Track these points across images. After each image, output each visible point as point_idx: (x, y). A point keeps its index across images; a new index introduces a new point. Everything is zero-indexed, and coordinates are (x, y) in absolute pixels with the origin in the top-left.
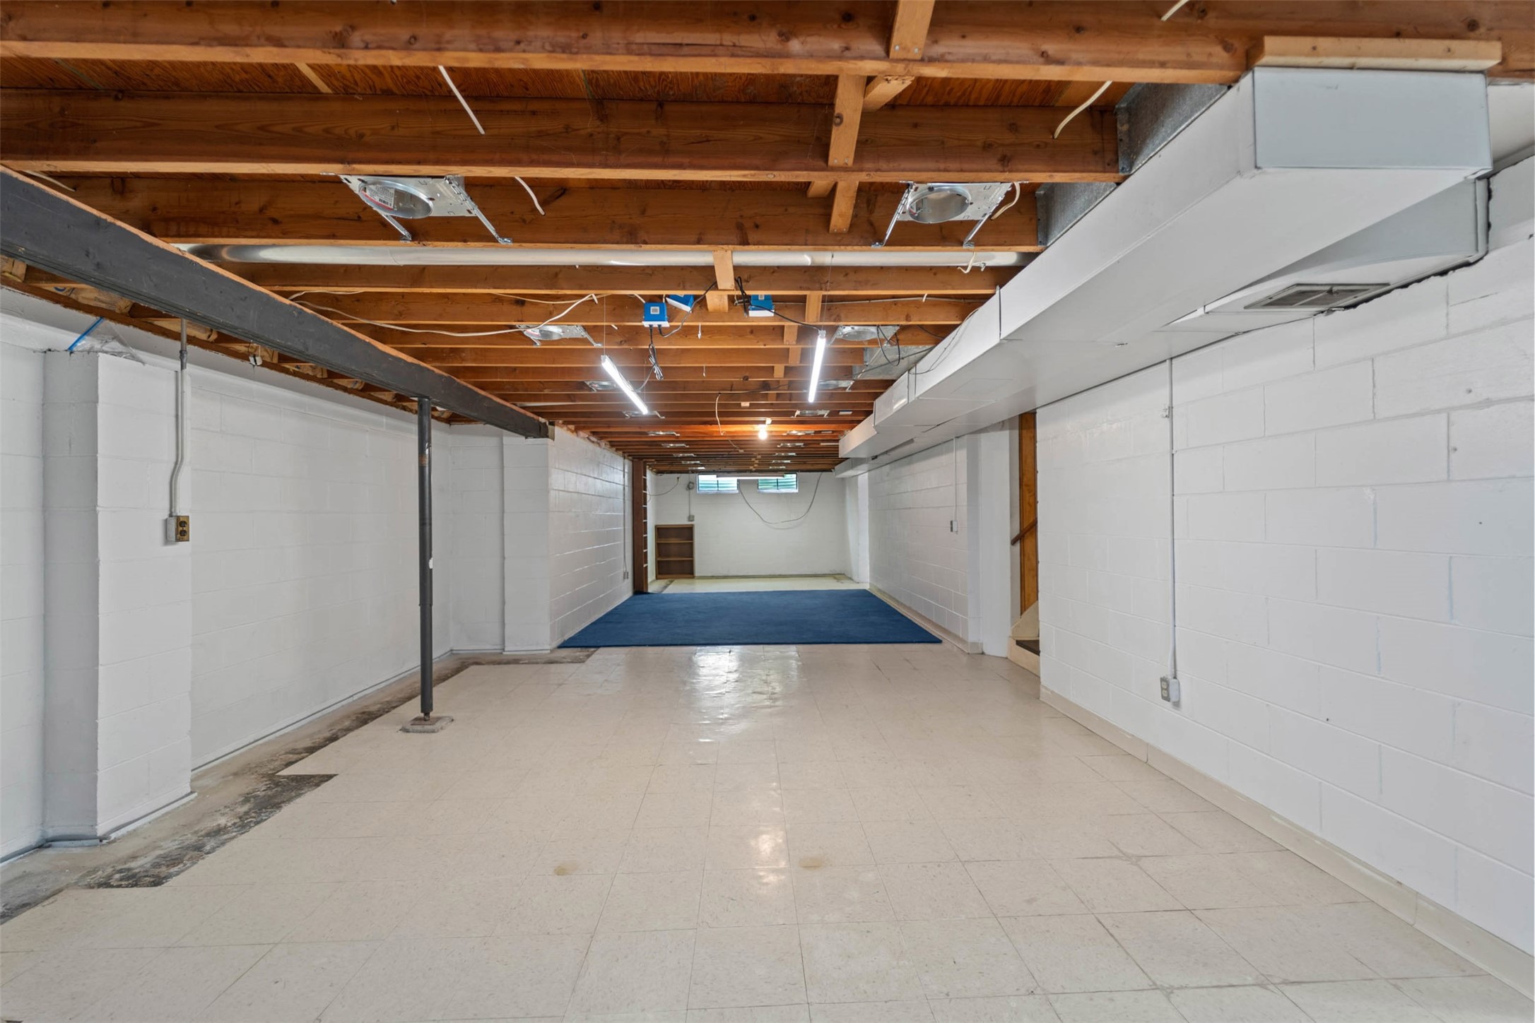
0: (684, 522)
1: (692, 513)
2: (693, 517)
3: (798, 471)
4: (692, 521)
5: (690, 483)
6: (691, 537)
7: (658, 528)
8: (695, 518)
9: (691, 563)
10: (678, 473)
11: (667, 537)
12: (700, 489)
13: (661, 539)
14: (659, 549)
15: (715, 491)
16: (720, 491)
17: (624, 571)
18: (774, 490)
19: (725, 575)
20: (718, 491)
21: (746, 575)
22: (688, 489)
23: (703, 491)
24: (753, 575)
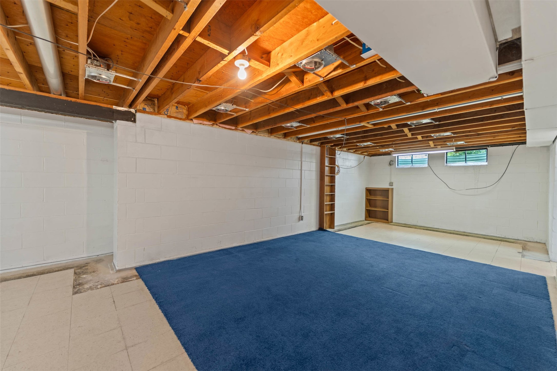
0: (385, 186)
1: (392, 181)
2: (392, 183)
3: (488, 146)
4: (392, 186)
5: (391, 161)
6: (388, 197)
7: (367, 190)
8: (394, 184)
9: (388, 214)
10: (383, 155)
11: (375, 195)
12: (399, 165)
13: (371, 196)
14: (369, 202)
15: (410, 166)
16: (413, 166)
17: (300, 215)
18: (463, 164)
19: (414, 225)
20: (412, 166)
21: (432, 227)
22: (389, 165)
23: (400, 166)
24: (439, 229)
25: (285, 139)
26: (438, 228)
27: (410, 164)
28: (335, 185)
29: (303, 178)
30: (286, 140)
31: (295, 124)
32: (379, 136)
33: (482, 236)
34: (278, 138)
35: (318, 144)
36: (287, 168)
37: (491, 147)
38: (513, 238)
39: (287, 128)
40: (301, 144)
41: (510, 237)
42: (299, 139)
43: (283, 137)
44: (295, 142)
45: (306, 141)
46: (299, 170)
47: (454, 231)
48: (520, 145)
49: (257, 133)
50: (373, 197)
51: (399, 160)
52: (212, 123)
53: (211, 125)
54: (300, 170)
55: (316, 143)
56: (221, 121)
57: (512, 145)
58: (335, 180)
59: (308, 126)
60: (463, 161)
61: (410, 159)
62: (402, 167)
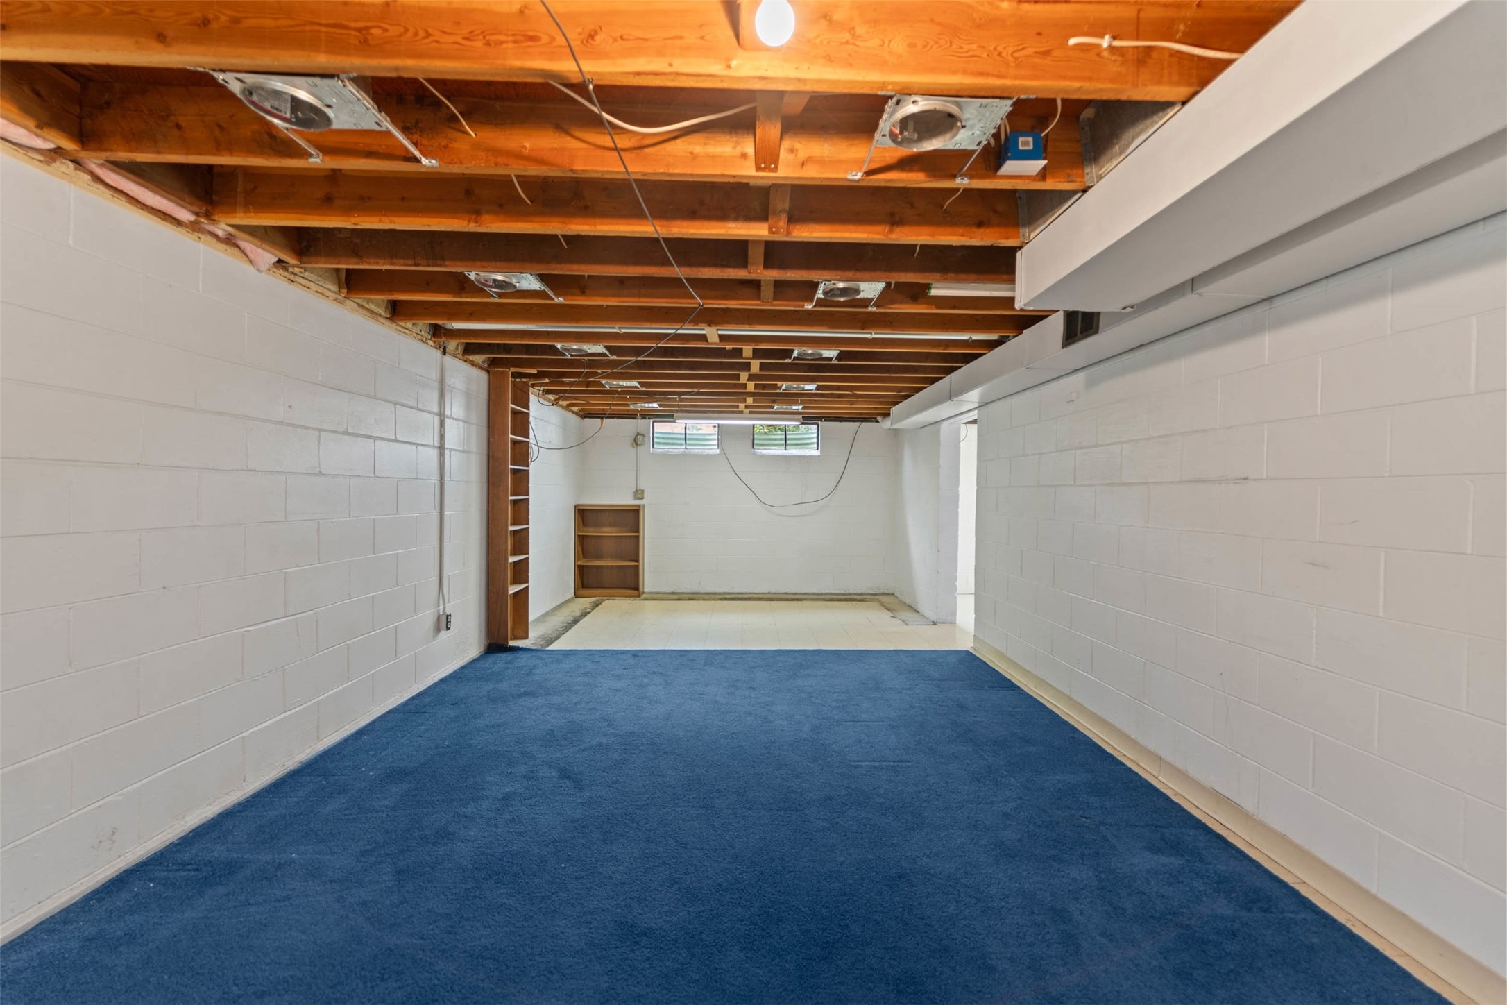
0: (627, 500)
1: (641, 487)
2: (643, 491)
3: (820, 419)
4: (642, 498)
5: (638, 434)
6: (636, 527)
7: (579, 510)
8: (646, 495)
9: (636, 572)
10: (618, 418)
11: (597, 525)
12: (655, 446)
13: (585, 529)
14: (584, 545)
15: (681, 450)
16: (689, 450)
17: (438, 611)
18: (780, 451)
19: (693, 591)
20: (686, 450)
21: (730, 591)
22: (635, 446)
23: (660, 449)
24: (742, 594)
25: (394, 325)
26: (740, 592)
27: (681, 444)
28: (528, 499)
29: (447, 478)
30: (396, 329)
31: (529, 282)
32: (685, 369)
33: (836, 597)
34: (369, 315)
35: (484, 362)
36: (399, 438)
37: (825, 421)
38: (855, 592)
39: (477, 289)
40: (438, 353)
41: (851, 591)
42: (437, 331)
43: (388, 316)
44: (422, 341)
45: (452, 345)
46: (433, 446)
47: (769, 593)
48: (864, 423)
49: (293, 273)
50: (591, 529)
51: (655, 435)
52: (52, 146)
53: (41, 158)
54: (436, 447)
55: (479, 358)
56: (123, 156)
57: (854, 421)
58: (528, 482)
59: (560, 300)
60: (781, 445)
61: (681, 434)
62: (663, 450)
